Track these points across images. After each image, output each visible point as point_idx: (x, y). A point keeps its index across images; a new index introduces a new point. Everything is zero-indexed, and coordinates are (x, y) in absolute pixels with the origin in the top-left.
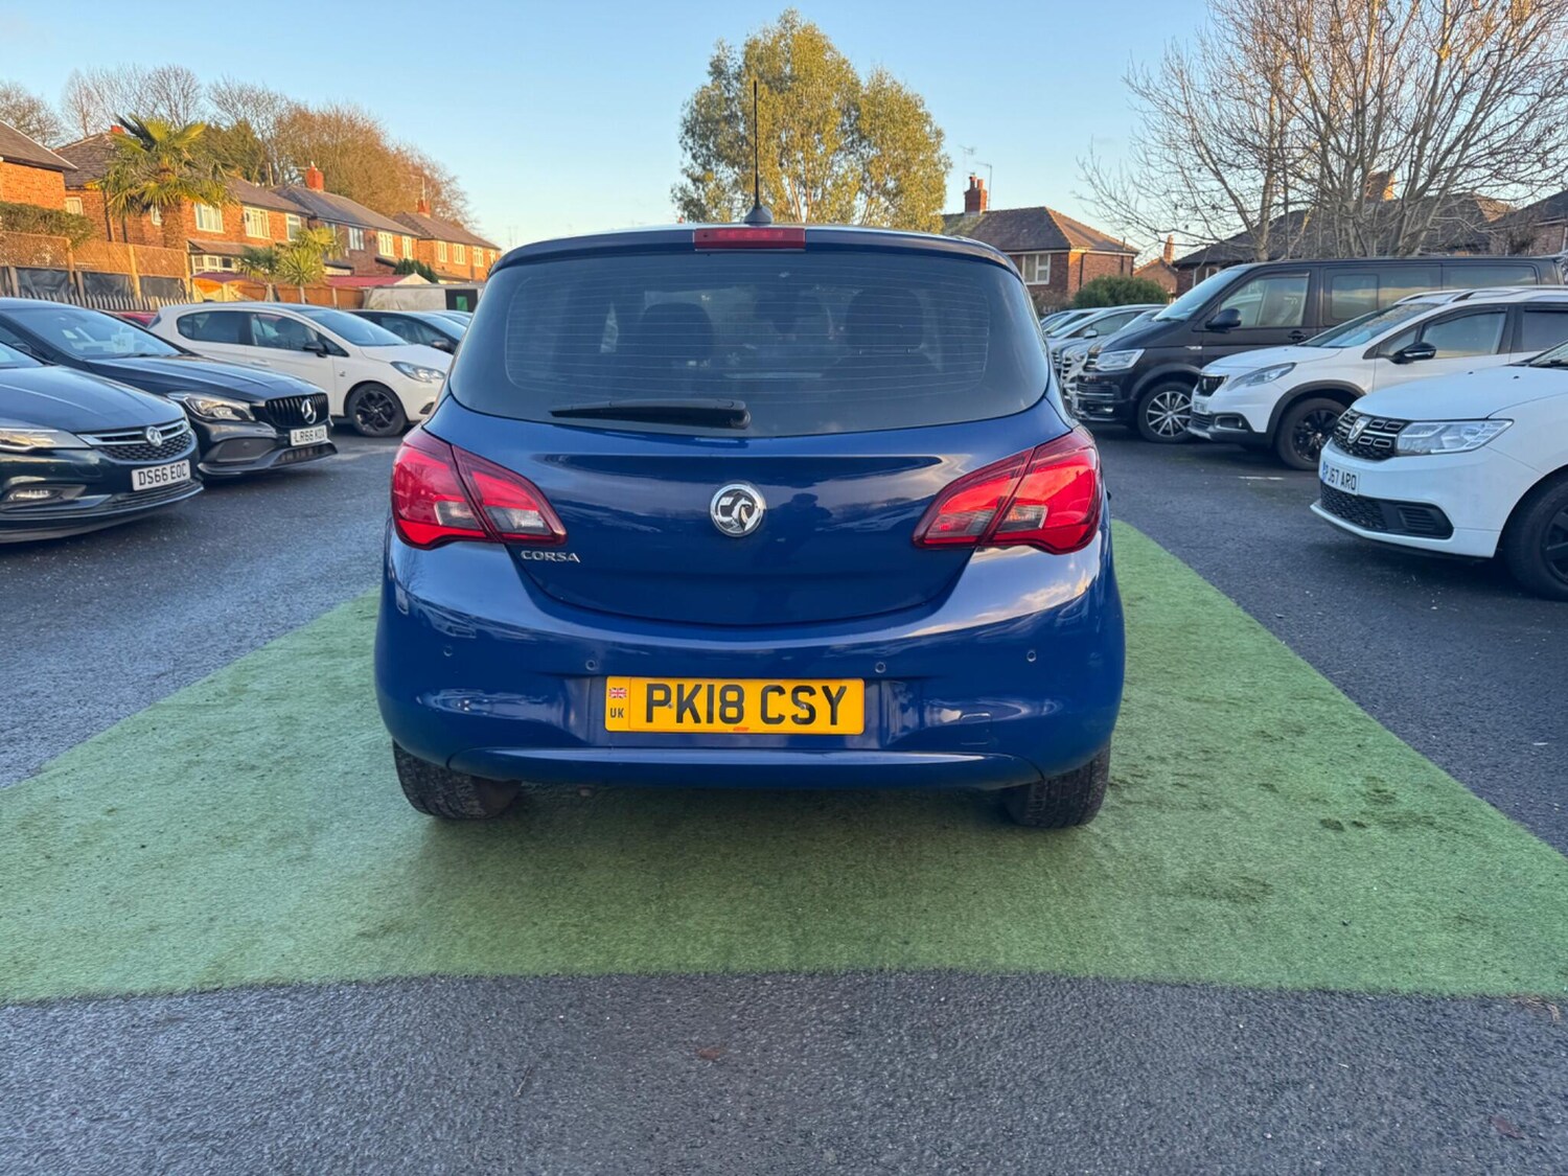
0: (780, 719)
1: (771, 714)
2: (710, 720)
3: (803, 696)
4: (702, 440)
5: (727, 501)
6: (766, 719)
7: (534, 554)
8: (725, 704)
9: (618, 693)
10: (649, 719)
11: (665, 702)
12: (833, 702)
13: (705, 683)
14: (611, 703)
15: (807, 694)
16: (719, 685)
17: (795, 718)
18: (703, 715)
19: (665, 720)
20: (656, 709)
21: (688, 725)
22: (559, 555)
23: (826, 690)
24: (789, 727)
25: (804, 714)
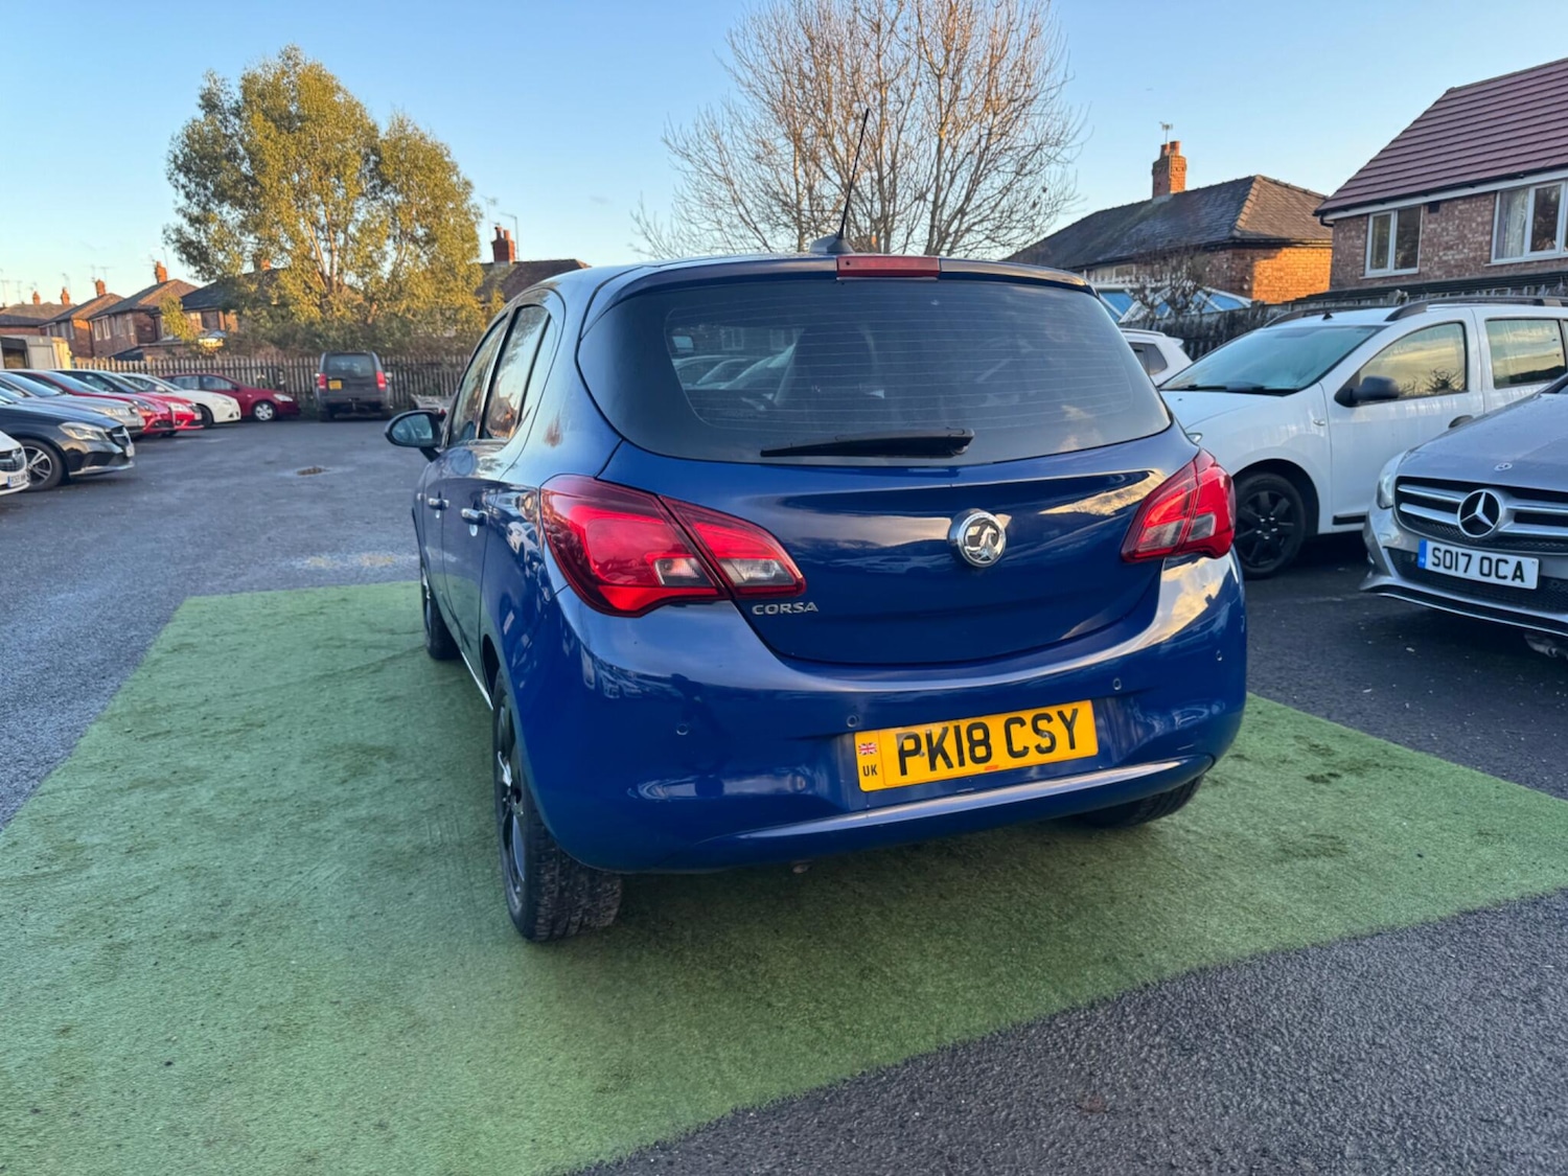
0: (1025, 752)
1: (1017, 747)
2: (962, 763)
3: (1042, 724)
4: (915, 470)
5: (973, 531)
6: (1013, 754)
7: (767, 608)
8: (974, 744)
9: (868, 749)
10: (904, 772)
11: (917, 751)
12: (1069, 725)
13: (951, 725)
14: (862, 761)
15: (1045, 721)
16: (964, 724)
17: (1038, 748)
18: (954, 759)
19: (919, 770)
20: (907, 759)
21: (942, 772)
22: (797, 606)
23: (1061, 714)
24: (1033, 758)
25: (1046, 743)
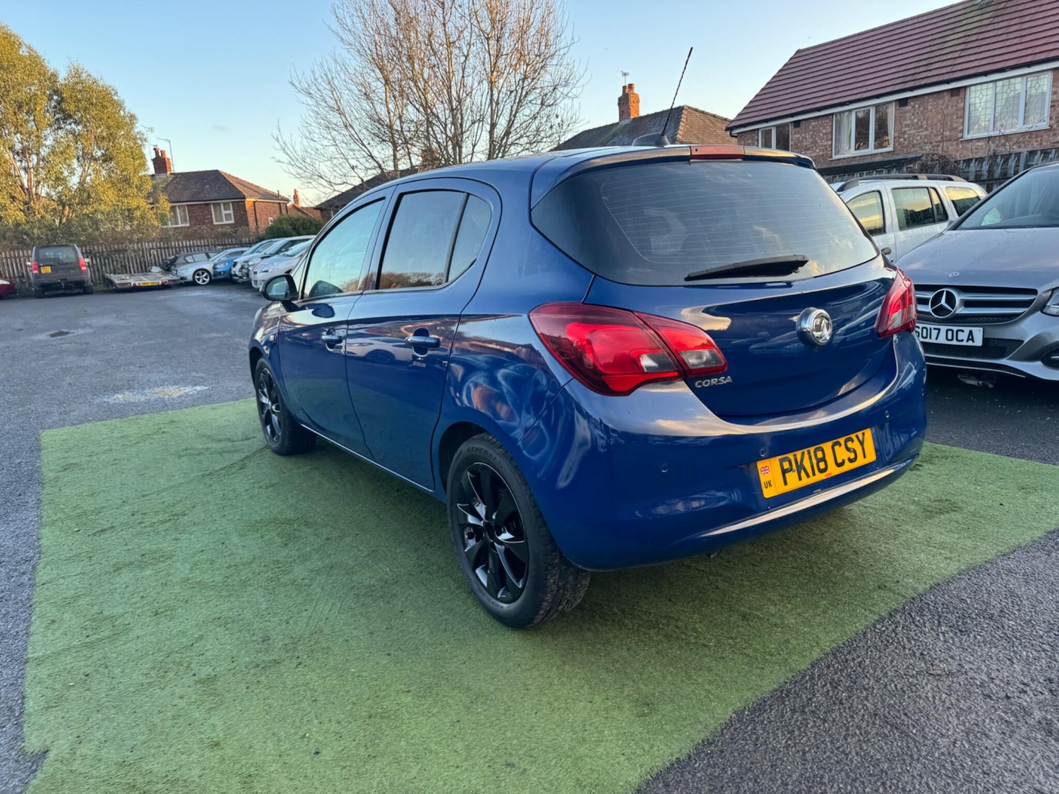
0: (843, 463)
1: (839, 461)
2: (814, 474)
3: (849, 445)
6: (838, 465)
7: (704, 382)
8: (818, 461)
9: (766, 469)
10: (786, 483)
11: (791, 470)
12: (862, 444)
13: (805, 451)
14: (763, 479)
15: (851, 443)
16: (812, 449)
18: (810, 473)
19: (793, 481)
20: (786, 475)
21: (805, 480)
22: (720, 379)
23: (857, 437)
24: (849, 466)
25: (852, 456)
